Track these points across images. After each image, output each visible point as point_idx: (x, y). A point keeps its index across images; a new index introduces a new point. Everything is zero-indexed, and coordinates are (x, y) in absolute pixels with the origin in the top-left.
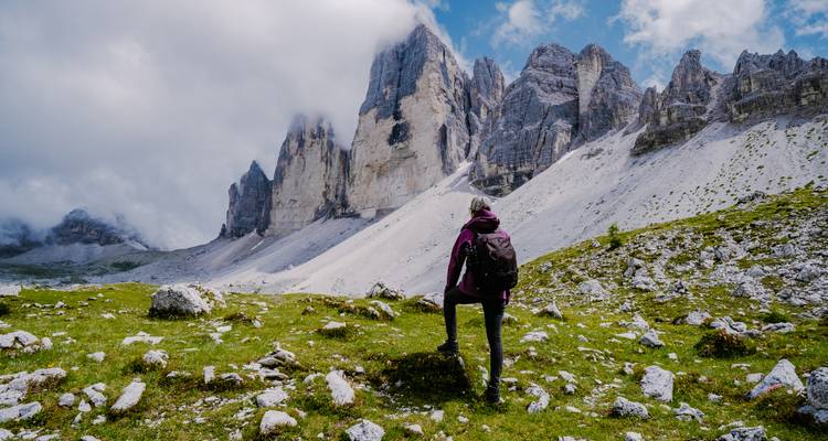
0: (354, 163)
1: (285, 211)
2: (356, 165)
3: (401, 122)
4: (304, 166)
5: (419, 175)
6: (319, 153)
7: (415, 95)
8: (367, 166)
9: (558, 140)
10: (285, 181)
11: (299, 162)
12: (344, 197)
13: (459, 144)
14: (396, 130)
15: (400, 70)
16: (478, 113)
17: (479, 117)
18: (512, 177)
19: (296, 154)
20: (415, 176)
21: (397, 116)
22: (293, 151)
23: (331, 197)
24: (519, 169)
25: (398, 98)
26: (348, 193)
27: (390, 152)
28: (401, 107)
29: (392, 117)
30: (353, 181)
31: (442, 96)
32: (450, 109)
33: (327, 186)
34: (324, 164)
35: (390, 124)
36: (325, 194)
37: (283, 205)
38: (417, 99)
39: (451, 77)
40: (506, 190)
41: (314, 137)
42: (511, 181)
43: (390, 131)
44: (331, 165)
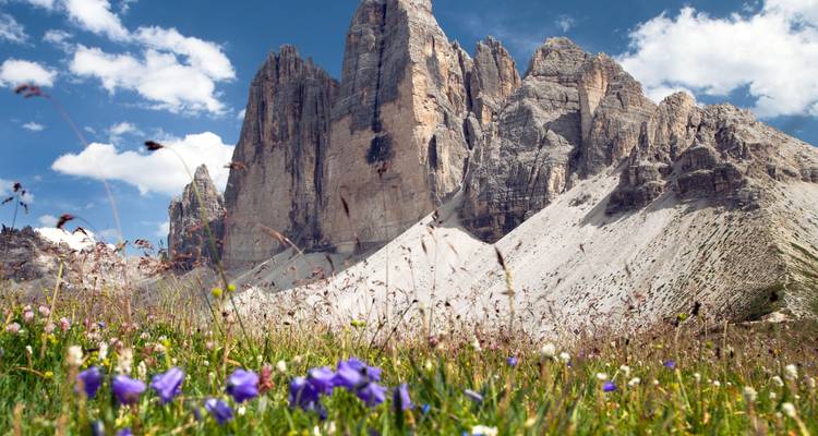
0: (326, 181)
1: (242, 237)
2: (329, 185)
3: (381, 135)
4: (264, 177)
5: (404, 201)
6: (283, 158)
7: (398, 102)
8: (343, 187)
9: (553, 175)
10: (241, 197)
11: (257, 171)
12: (316, 224)
13: (453, 162)
14: (376, 144)
15: (380, 65)
16: (479, 117)
17: (480, 123)
18: (503, 218)
19: (254, 162)
20: (401, 201)
21: (377, 127)
22: (249, 158)
23: (300, 219)
24: (511, 210)
25: (377, 104)
26: (320, 220)
27: (369, 172)
28: (381, 117)
29: (370, 128)
30: (326, 204)
31: (430, 102)
32: (442, 118)
33: (294, 204)
34: (289, 175)
35: (368, 136)
36: (292, 215)
37: (239, 229)
38: (400, 107)
39: (443, 72)
40: (497, 234)
41: (274, 139)
42: (503, 222)
43: (368, 146)
44: (299, 178)
